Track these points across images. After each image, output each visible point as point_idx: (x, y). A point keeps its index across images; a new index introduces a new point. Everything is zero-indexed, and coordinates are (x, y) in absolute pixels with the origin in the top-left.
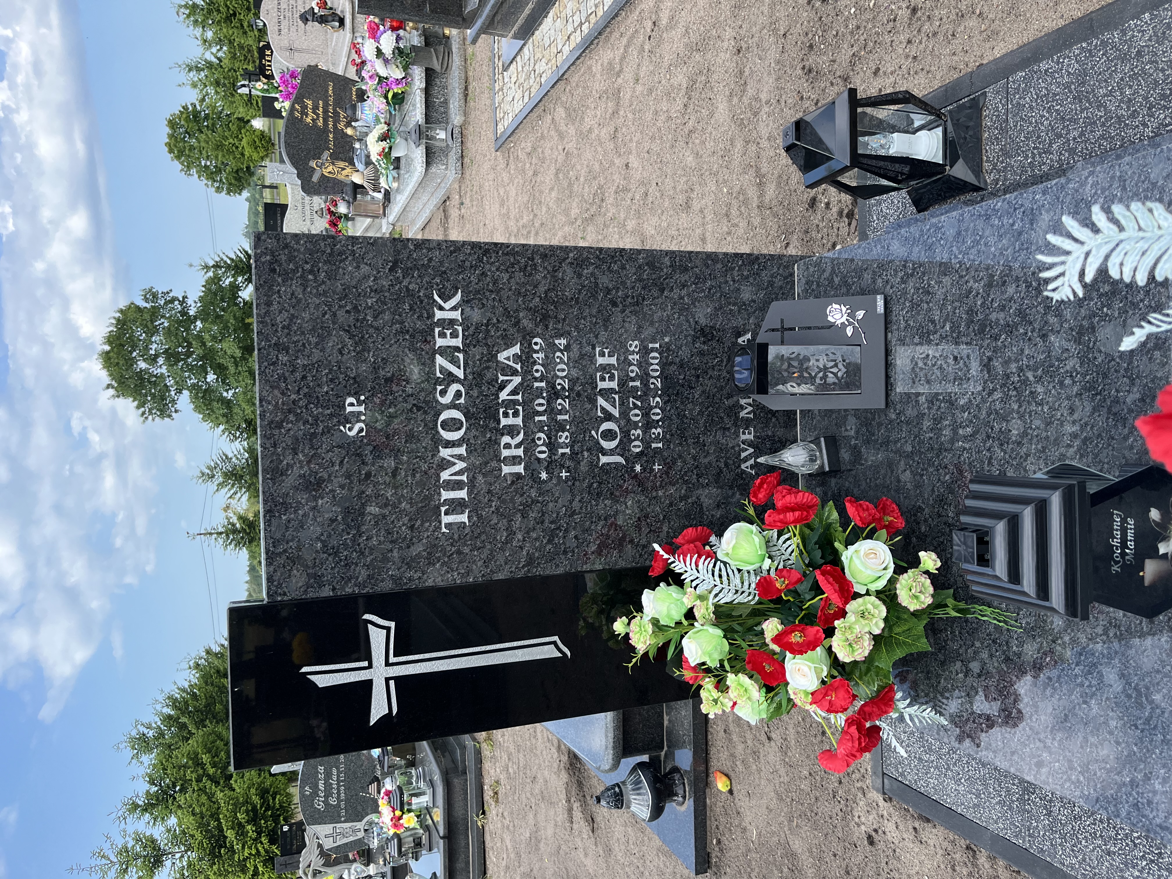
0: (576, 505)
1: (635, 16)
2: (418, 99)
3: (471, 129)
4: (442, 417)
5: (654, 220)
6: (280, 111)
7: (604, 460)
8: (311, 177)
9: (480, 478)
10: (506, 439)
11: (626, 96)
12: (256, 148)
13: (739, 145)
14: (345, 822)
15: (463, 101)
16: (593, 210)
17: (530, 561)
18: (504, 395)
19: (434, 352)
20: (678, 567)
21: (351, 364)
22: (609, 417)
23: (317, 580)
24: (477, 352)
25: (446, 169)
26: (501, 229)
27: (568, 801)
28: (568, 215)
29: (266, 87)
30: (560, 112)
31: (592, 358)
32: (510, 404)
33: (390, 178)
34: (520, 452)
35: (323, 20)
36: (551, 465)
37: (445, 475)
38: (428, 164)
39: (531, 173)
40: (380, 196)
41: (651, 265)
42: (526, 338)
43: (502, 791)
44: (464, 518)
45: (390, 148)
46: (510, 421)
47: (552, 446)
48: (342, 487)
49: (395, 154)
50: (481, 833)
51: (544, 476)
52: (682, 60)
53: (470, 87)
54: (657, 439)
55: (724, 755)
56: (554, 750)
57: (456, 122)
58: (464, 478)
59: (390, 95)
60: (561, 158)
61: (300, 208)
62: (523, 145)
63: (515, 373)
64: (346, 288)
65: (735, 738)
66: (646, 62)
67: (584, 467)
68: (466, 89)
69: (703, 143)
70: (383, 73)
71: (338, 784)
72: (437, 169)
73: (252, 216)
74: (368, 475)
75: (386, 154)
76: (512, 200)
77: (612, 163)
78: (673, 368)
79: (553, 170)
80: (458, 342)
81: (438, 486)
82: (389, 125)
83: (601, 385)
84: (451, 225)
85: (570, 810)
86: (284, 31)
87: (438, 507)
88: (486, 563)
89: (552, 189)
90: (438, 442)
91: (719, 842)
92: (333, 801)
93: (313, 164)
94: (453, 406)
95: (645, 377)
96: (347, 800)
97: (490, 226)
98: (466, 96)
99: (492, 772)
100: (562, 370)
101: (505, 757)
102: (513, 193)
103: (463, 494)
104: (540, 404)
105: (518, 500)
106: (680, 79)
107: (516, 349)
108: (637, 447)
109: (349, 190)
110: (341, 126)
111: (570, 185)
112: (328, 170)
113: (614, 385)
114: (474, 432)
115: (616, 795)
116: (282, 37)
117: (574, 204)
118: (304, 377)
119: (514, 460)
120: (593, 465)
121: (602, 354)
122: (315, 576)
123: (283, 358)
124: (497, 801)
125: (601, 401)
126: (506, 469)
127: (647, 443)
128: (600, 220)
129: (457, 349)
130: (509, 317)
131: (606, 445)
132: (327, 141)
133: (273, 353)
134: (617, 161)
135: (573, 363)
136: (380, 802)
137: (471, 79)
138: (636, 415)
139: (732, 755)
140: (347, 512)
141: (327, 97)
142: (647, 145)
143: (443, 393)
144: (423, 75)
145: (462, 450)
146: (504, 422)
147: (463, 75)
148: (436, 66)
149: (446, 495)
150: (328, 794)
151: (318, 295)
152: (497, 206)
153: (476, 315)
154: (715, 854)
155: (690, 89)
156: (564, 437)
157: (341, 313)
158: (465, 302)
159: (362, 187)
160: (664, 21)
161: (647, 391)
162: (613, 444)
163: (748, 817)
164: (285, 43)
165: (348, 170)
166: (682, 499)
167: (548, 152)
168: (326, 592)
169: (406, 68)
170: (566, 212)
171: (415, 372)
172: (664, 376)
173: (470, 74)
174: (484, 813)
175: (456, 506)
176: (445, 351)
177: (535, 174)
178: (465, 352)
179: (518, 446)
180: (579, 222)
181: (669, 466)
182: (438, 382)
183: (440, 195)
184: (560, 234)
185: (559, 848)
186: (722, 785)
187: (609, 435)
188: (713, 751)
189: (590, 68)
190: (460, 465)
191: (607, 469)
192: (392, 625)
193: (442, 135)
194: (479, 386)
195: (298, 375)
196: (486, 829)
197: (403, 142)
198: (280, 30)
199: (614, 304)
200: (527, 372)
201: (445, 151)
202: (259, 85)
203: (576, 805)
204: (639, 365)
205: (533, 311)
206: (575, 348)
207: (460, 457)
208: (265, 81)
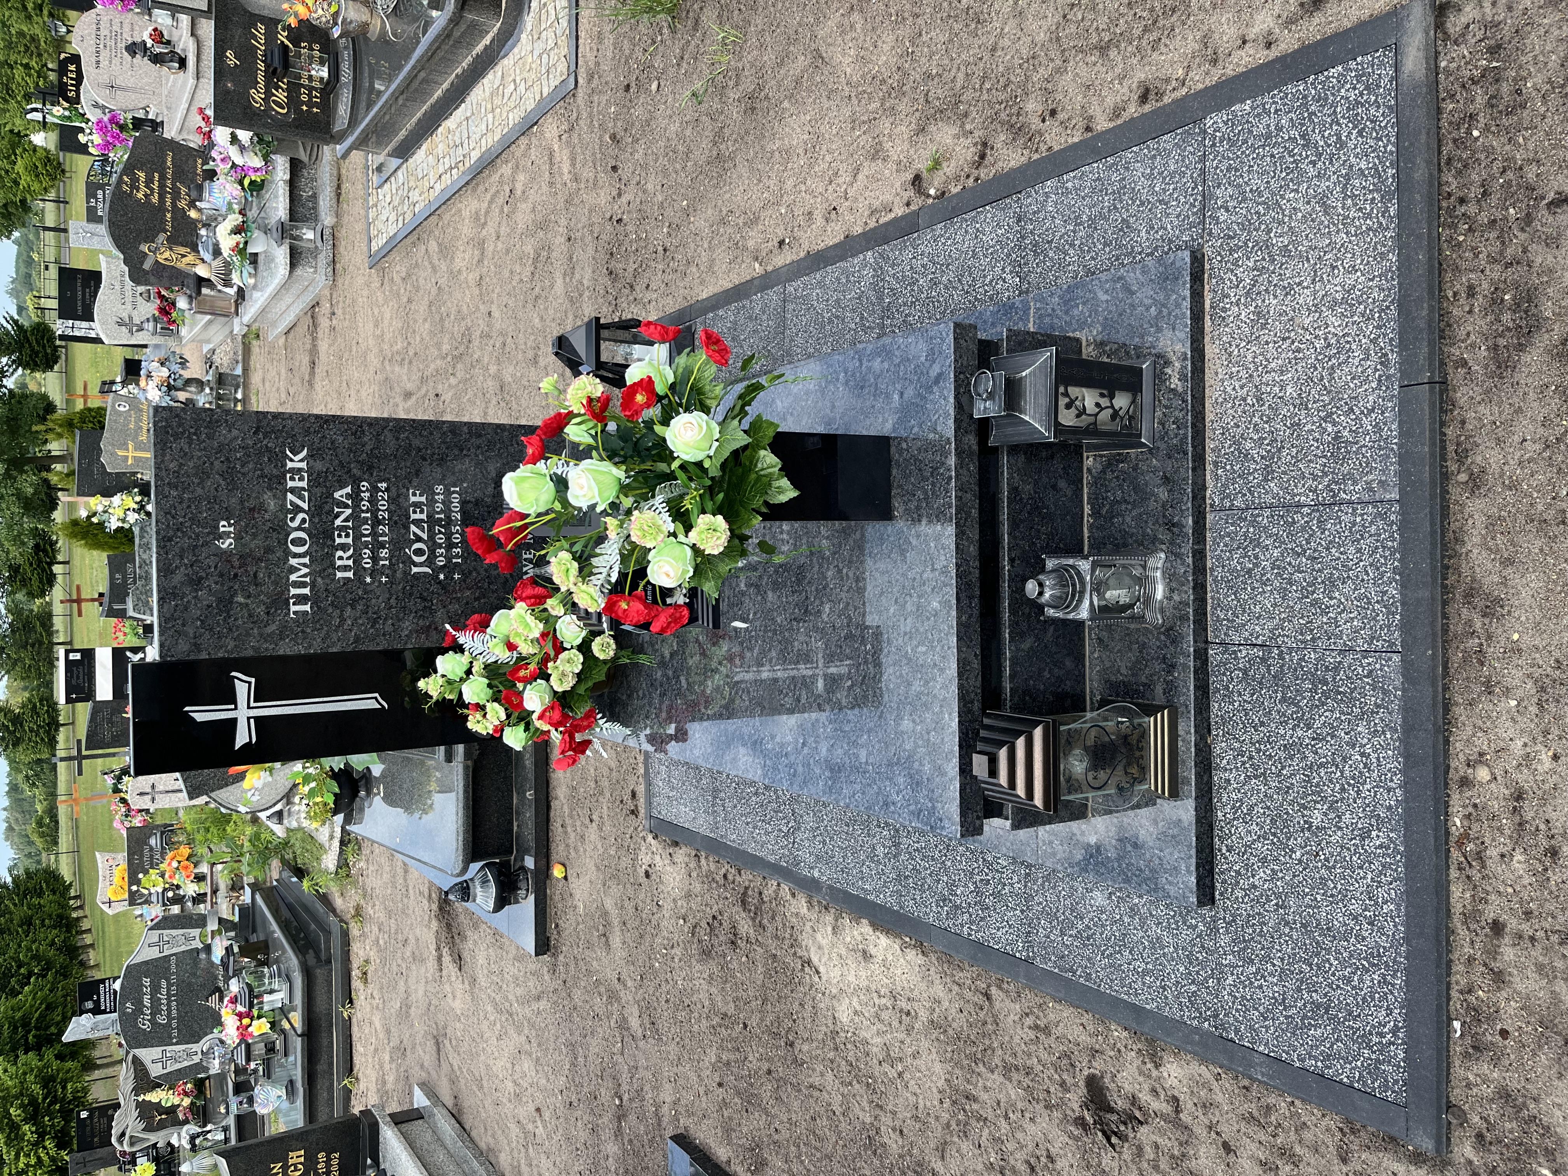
0: (393, 601)
1: (496, 177)
2: (281, 191)
3: (343, 231)
4: (291, 537)
5: (511, 369)
6: (86, 146)
7: (415, 570)
8: (142, 263)
9: (319, 580)
10: (340, 553)
11: (490, 247)
12: (37, 176)
13: (571, 317)
14: (177, 1044)
15: (334, 200)
16: (462, 349)
17: (357, 640)
18: (338, 522)
19: (286, 491)
20: (461, 640)
21: (224, 498)
22: (419, 539)
23: (197, 647)
24: (318, 491)
25: (315, 272)
26: (375, 350)
27: (438, 949)
28: (439, 349)
29: (67, 113)
30: (433, 246)
31: (407, 497)
32: (341, 528)
33: (245, 274)
34: (350, 563)
35: (157, 59)
36: (373, 573)
37: (293, 577)
38: (293, 265)
39: (405, 300)
40: (232, 291)
41: (453, 432)
42: (356, 483)
43: (371, 969)
44: (307, 608)
45: (246, 243)
46: (343, 540)
47: (375, 559)
48: (216, 583)
49: (251, 249)
50: (347, 1025)
51: (368, 580)
52: (528, 233)
53: (343, 187)
54: (457, 556)
55: (561, 848)
56: (425, 902)
57: (326, 223)
58: (308, 580)
59: (246, 182)
60: (434, 291)
61: (118, 287)
62: (398, 268)
63: (346, 506)
64: (221, 446)
65: (569, 829)
66: (504, 222)
67: (399, 575)
68: (339, 187)
69: (546, 309)
70: (239, 161)
71: (168, 999)
72: (304, 272)
73: (22, 265)
74: (236, 575)
75: (241, 250)
76: (386, 322)
77: (478, 309)
78: (470, 506)
79: (426, 302)
80: (304, 484)
81: (288, 585)
82: (244, 215)
83: (413, 516)
84: (320, 335)
85: (440, 958)
86: (104, 63)
87: (287, 600)
88: (324, 640)
89: (425, 320)
90: (288, 554)
91: (557, 926)
92: (162, 1020)
93: (144, 248)
94: (299, 529)
95: (447, 510)
96: (180, 1018)
97: (363, 346)
98: (339, 195)
99: (361, 953)
100: (383, 505)
101: (375, 929)
102: (387, 315)
103: (306, 591)
104: (366, 529)
105: (348, 596)
106: (529, 249)
107: (348, 490)
108: (441, 562)
109: (191, 282)
110: (182, 204)
111: (441, 319)
112: (164, 256)
113: (424, 516)
114: (315, 547)
115: (463, 889)
116: (101, 71)
117: (446, 340)
118: (189, 507)
119: (346, 568)
120: (407, 573)
121: (414, 495)
122: (195, 644)
123: (174, 493)
124: (366, 981)
125: (413, 528)
126: (339, 575)
127: (449, 559)
128: (467, 360)
129: (303, 489)
130: (343, 467)
131: (416, 559)
132: (163, 221)
133: (166, 489)
134: (482, 307)
135: (391, 500)
136: (223, 1012)
137: (344, 178)
138: (440, 539)
139: (567, 846)
140: (220, 601)
141: (164, 169)
142: (505, 299)
143: (292, 519)
144: (288, 165)
145: (306, 560)
146: (338, 541)
147: (335, 173)
148: (303, 156)
149: (293, 591)
150: (154, 1013)
151: (200, 450)
152: (371, 325)
153: (319, 466)
154: (554, 936)
155: (536, 260)
156: (384, 553)
157: (216, 463)
158: (310, 456)
159: (209, 280)
160: (519, 192)
161: (449, 522)
162: (422, 559)
163: (578, 894)
164: (105, 79)
165: (190, 258)
166: (476, 599)
167: (422, 281)
168: (204, 656)
169: (266, 158)
170: (438, 345)
171: (272, 505)
172: (463, 511)
173: (343, 171)
174: (351, 1002)
175: (301, 599)
176: (293, 491)
177: (410, 301)
178: (309, 491)
179: (348, 558)
180: (449, 359)
181: (465, 575)
182: (289, 511)
183: (307, 299)
184: (432, 366)
185: (430, 1004)
186: (557, 872)
187: (420, 552)
188: (553, 846)
189: (460, 211)
190: (305, 570)
191: (417, 576)
192: (253, 680)
193: (309, 235)
194: (319, 515)
195: (185, 505)
196: (354, 1020)
197: (262, 235)
198: (98, 62)
199: (425, 459)
200: (356, 506)
201: (315, 253)
202: (58, 111)
203: (445, 951)
204: (443, 503)
205: (362, 463)
206: (394, 490)
207: (304, 565)
208: (66, 105)
